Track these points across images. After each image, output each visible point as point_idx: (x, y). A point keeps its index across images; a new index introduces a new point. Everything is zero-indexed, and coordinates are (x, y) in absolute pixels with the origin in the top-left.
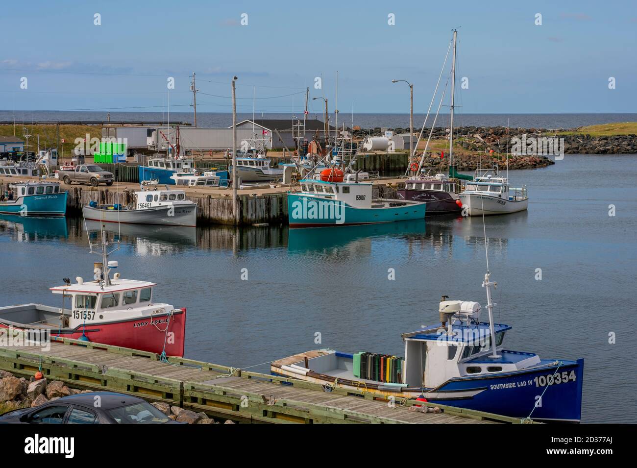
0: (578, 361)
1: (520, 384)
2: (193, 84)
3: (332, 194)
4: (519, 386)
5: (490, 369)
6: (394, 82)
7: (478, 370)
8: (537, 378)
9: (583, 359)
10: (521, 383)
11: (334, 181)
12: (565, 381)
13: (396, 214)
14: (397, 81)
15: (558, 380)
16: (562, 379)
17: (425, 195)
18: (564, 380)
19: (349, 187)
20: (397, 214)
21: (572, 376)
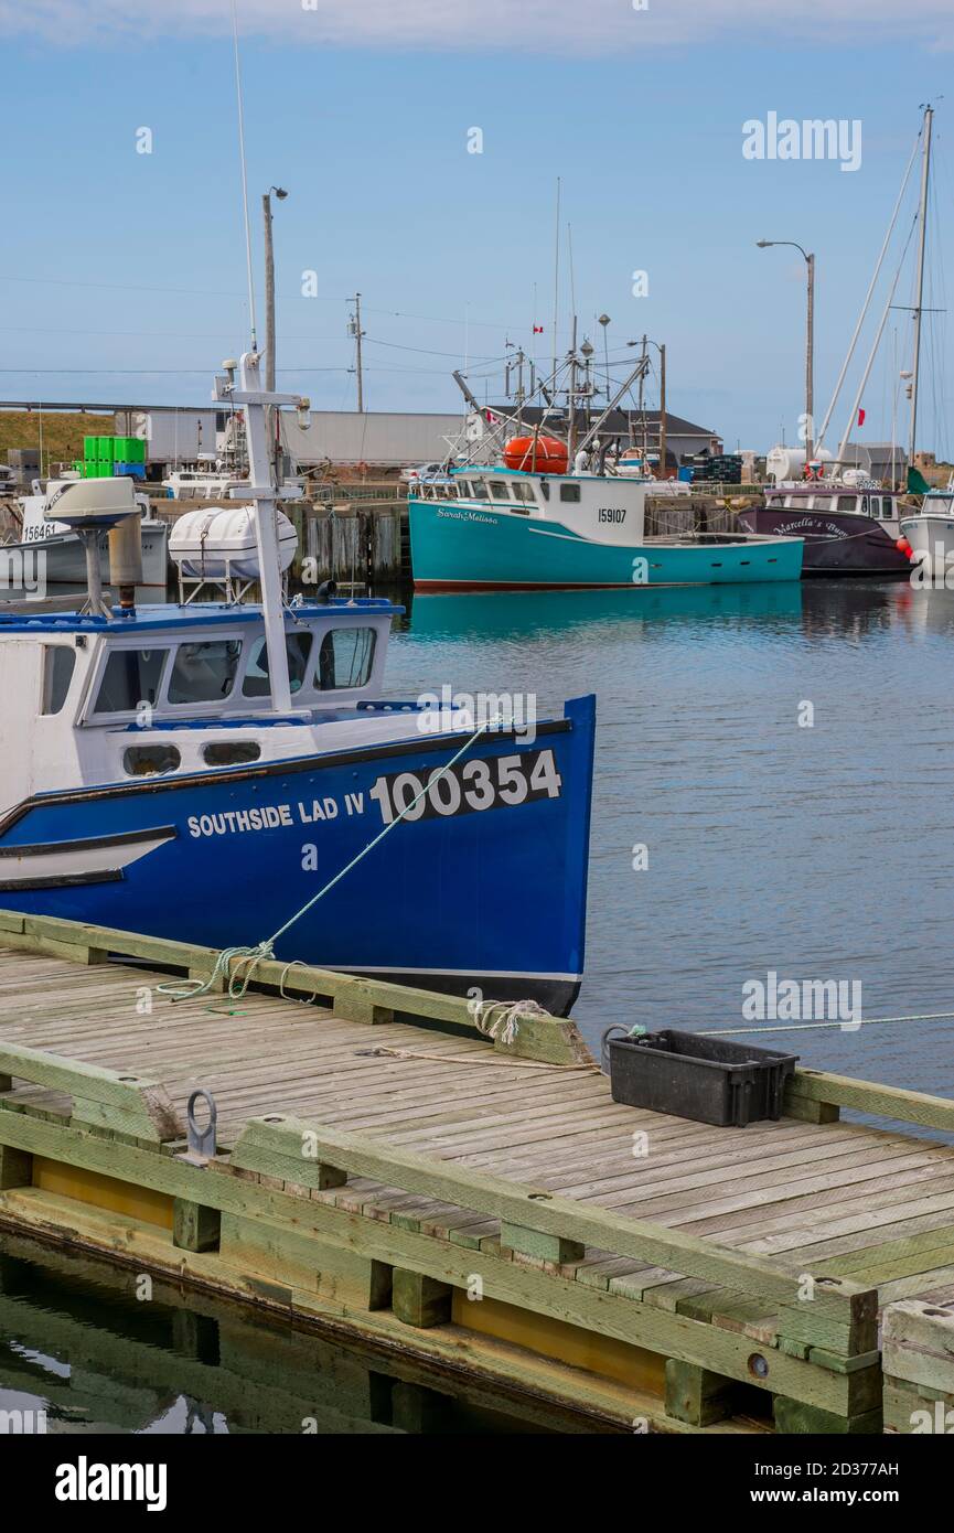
0: (571, 706)
1: (309, 812)
2: (355, 319)
3: (528, 504)
4: (306, 819)
5: (213, 753)
6: (762, 245)
7: (170, 756)
8: (382, 782)
9: (593, 698)
10: (316, 803)
11: (538, 470)
12: (514, 798)
13: (715, 565)
14: (770, 244)
15: (480, 793)
16: (498, 788)
17: (811, 524)
18: (506, 796)
19: (578, 487)
20: (719, 565)
21: (542, 774)
